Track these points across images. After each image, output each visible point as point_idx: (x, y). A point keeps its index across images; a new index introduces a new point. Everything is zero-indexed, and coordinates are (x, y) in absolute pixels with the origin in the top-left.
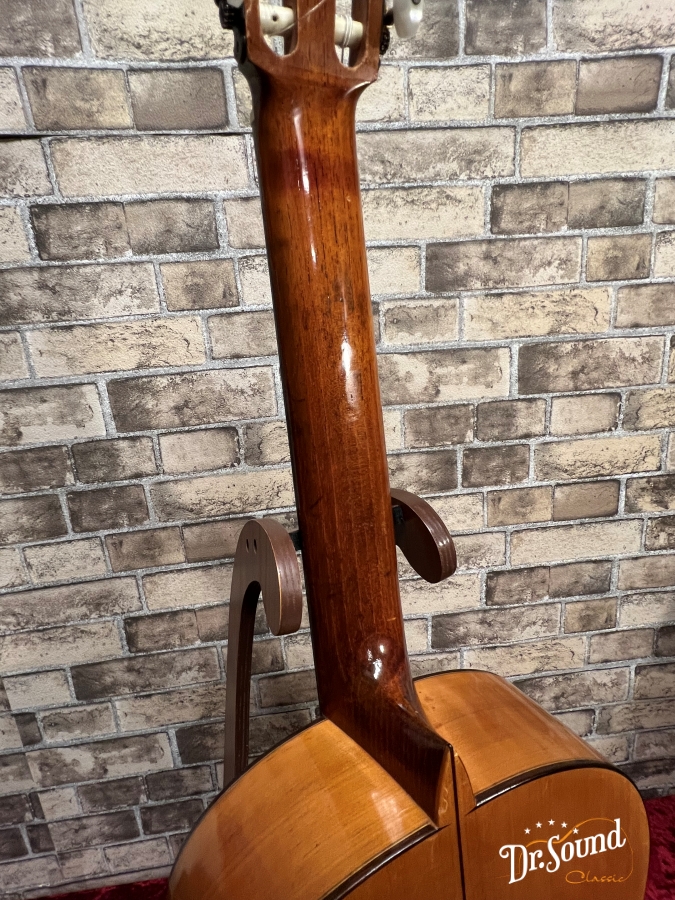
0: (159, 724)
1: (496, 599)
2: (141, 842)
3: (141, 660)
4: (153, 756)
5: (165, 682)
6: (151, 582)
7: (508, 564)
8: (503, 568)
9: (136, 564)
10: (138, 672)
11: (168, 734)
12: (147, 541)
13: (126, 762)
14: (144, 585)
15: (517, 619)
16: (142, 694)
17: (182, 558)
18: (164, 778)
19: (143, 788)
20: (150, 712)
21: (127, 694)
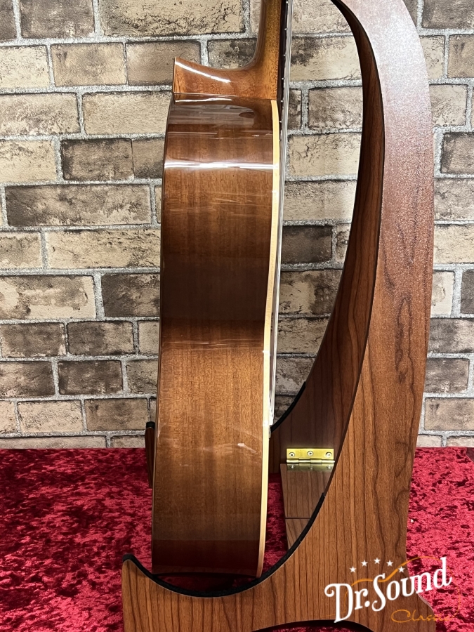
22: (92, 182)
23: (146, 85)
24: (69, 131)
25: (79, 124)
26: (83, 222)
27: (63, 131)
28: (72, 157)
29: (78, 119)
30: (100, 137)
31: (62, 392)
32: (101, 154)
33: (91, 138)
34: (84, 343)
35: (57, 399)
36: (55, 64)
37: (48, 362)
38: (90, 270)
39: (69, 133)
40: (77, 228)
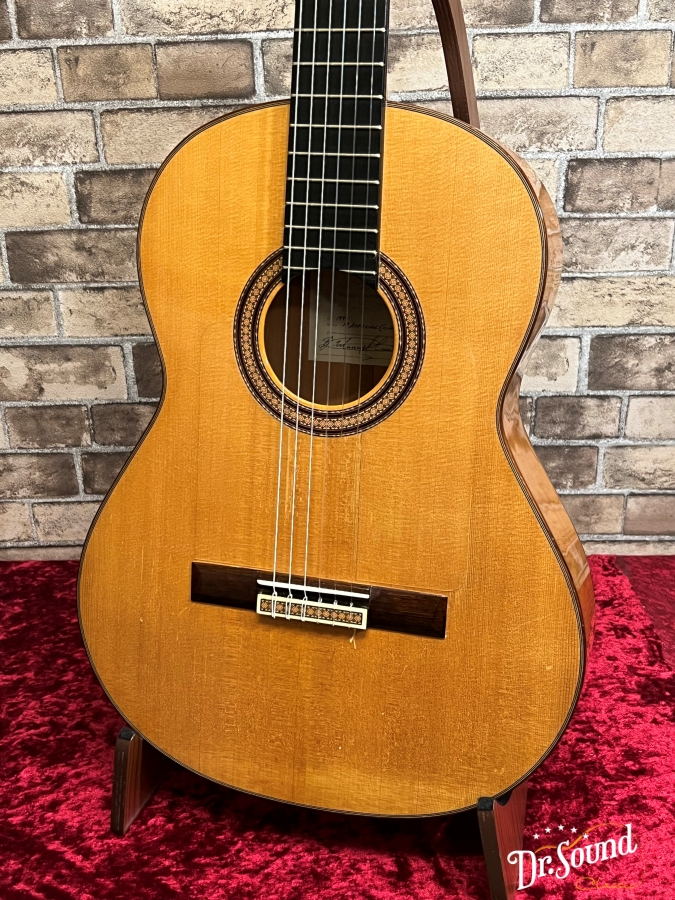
0: (112, 332)
1: (579, 203)
2: (80, 503)
3: (93, 235)
4: (102, 378)
5: (123, 271)
6: (111, 122)
7: (599, 148)
8: (592, 155)
9: (94, 92)
10: (89, 252)
11: (122, 350)
12: (109, 61)
13: (68, 382)
14: (102, 125)
15: (607, 237)
16: (92, 285)
17: (153, 92)
18: (115, 412)
19: (87, 422)
20: (101, 313)
21: (73, 282)
22: (117, 226)
23: (182, 99)
24: (84, 159)
25: (97, 150)
26: (107, 277)
27: (77, 160)
28: (90, 194)
29: (96, 144)
30: (125, 167)
31: (88, 491)
32: (127, 190)
33: (113, 168)
34: (113, 430)
35: (82, 500)
36: (64, 73)
37: (69, 454)
38: (118, 338)
39: (85, 163)
40: (100, 285)
